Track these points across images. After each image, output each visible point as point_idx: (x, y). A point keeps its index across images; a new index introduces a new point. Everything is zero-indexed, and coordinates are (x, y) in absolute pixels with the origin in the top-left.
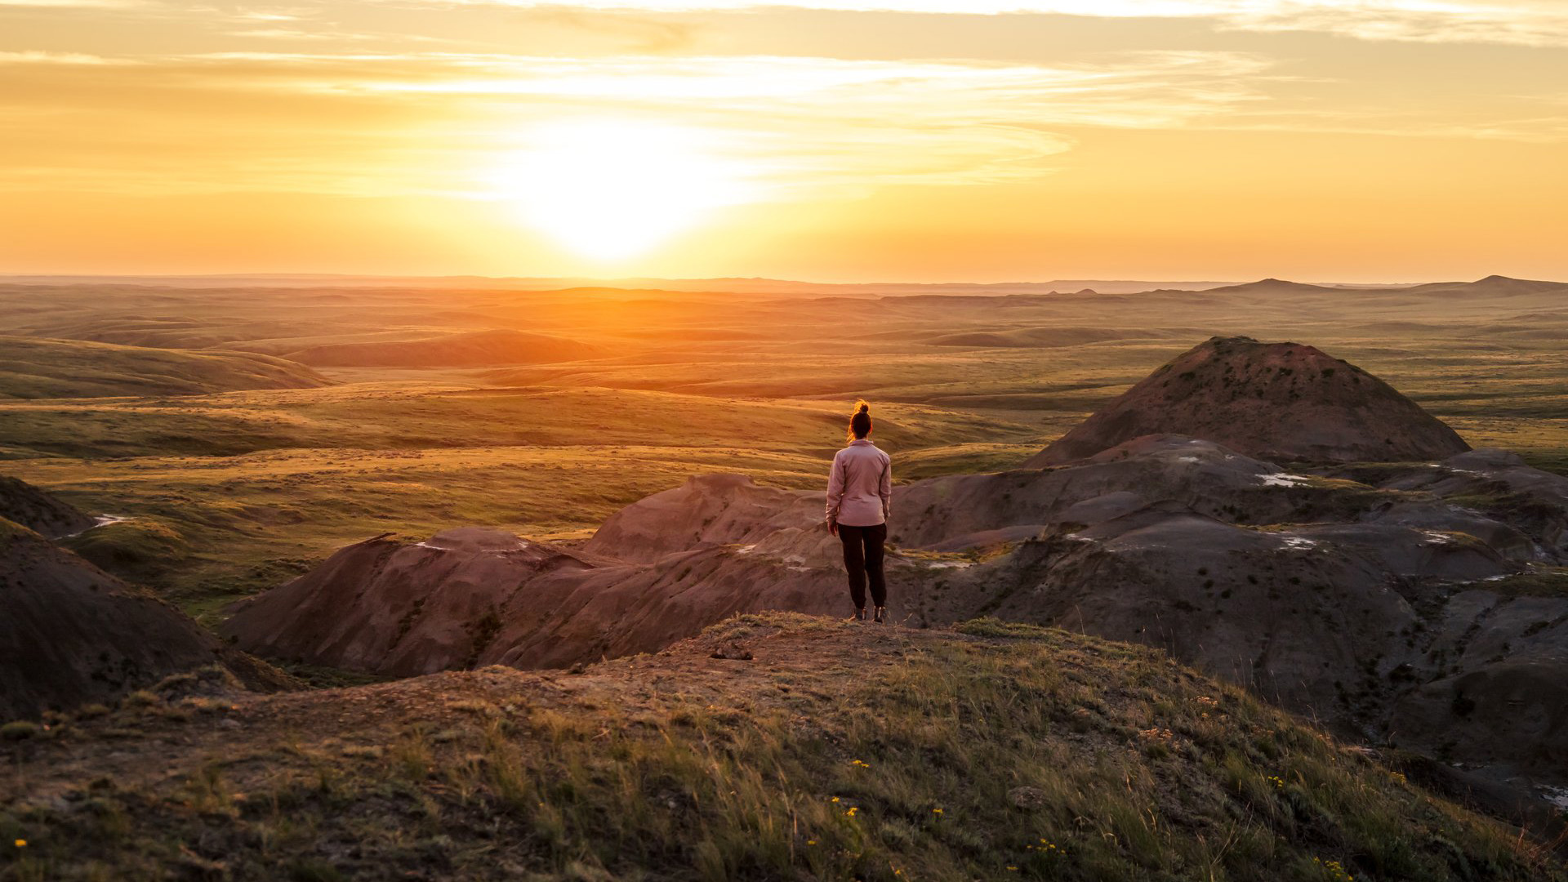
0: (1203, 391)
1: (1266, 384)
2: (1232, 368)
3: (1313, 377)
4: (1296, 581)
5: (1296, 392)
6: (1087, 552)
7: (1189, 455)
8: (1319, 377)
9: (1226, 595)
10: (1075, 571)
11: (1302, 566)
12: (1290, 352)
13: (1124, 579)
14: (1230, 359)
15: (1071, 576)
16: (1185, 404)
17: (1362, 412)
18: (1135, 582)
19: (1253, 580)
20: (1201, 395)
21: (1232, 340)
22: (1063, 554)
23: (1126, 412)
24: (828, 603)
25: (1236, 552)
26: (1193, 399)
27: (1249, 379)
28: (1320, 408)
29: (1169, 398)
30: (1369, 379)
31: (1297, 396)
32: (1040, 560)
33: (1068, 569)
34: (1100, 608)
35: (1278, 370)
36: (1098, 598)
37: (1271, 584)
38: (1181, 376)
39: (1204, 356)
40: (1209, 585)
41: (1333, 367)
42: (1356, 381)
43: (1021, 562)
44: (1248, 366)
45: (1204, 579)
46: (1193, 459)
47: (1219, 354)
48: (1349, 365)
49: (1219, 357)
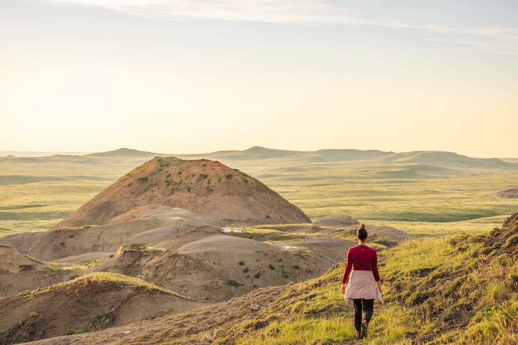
0: (153, 189)
1: (192, 184)
2: (170, 175)
3: (221, 179)
4: (297, 267)
5: (211, 188)
6: (167, 255)
7: (175, 216)
8: (224, 179)
9: (257, 276)
10: (162, 266)
11: (299, 259)
12: (205, 165)
13: (195, 269)
14: (168, 169)
15: (159, 269)
16: (143, 197)
17: (251, 199)
18: (201, 271)
19: (272, 268)
20: (153, 191)
21: (168, 158)
22: (150, 258)
23: (106, 202)
24: (4, 291)
25: (259, 252)
26: (148, 193)
27: (182, 181)
28: (226, 197)
29: (132, 193)
30: (253, 181)
31: (212, 190)
32: (135, 261)
33: (157, 265)
34: (183, 286)
35: (199, 175)
36: (180, 281)
37: (283, 269)
38: (139, 180)
39: (152, 168)
40: (246, 271)
41: (231, 173)
42: (246, 181)
43: (123, 263)
44: (180, 173)
45: (243, 268)
46: (178, 218)
47: (161, 166)
48: (241, 173)
49: (162, 168)
